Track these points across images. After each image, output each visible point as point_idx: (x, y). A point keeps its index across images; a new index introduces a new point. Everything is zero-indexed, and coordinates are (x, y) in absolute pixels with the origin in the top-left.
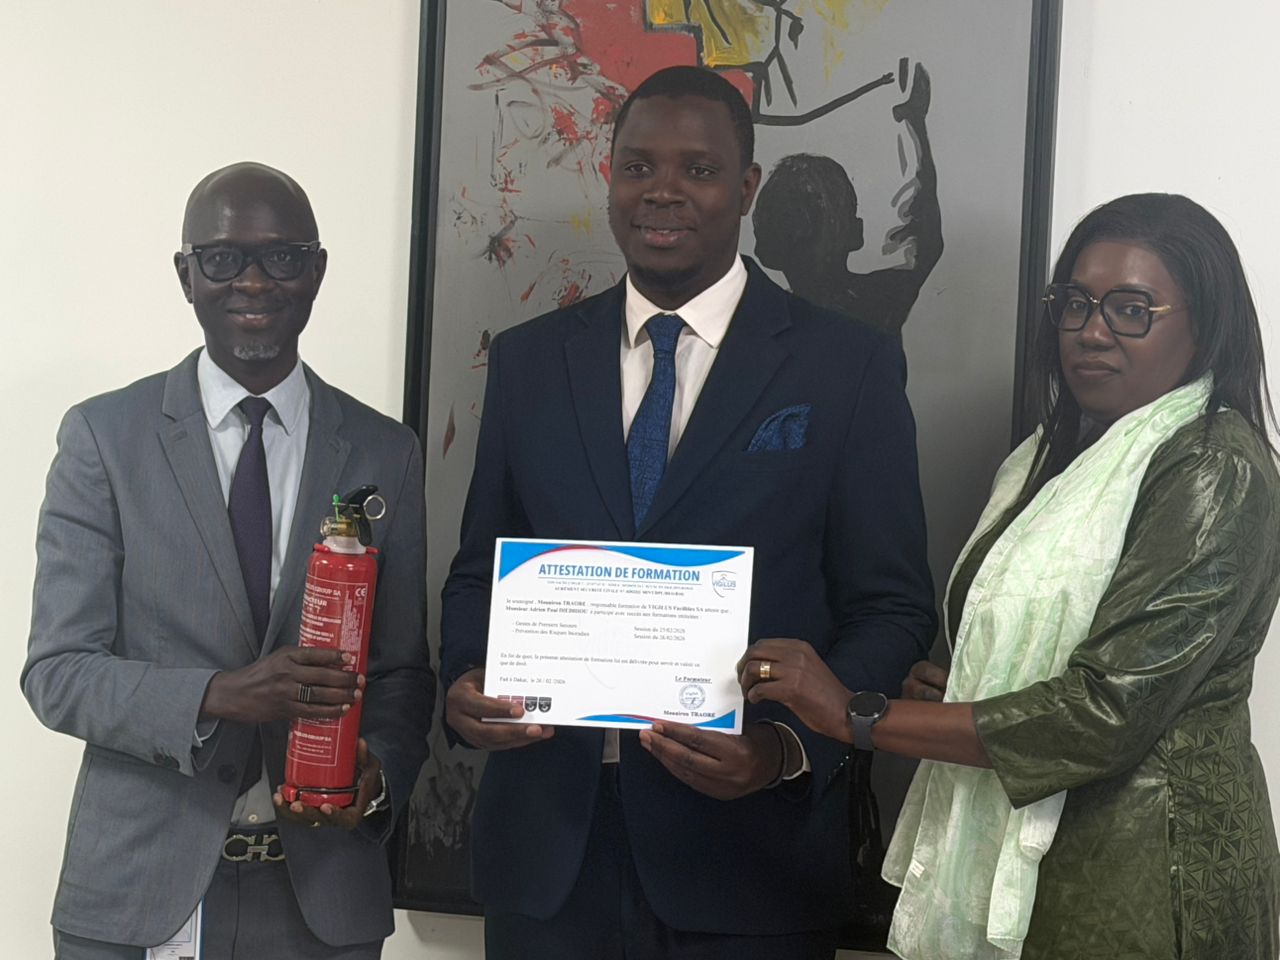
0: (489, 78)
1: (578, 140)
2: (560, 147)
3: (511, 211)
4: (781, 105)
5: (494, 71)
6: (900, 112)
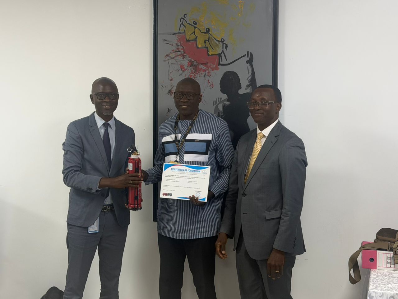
1: (185, 70)
2: (182, 72)
3: (172, 85)
4: (224, 62)
5: (168, 58)
6: (247, 62)
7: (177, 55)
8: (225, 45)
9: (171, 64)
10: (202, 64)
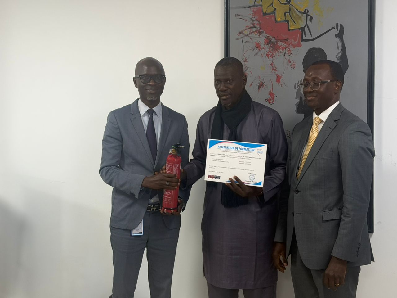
0: (240, 37)
1: (261, 49)
2: (257, 51)
3: (247, 67)
4: (308, 36)
5: (242, 35)
6: (337, 36)
7: (251, 32)
8: (310, 17)
9: (245, 42)
10: (281, 41)
